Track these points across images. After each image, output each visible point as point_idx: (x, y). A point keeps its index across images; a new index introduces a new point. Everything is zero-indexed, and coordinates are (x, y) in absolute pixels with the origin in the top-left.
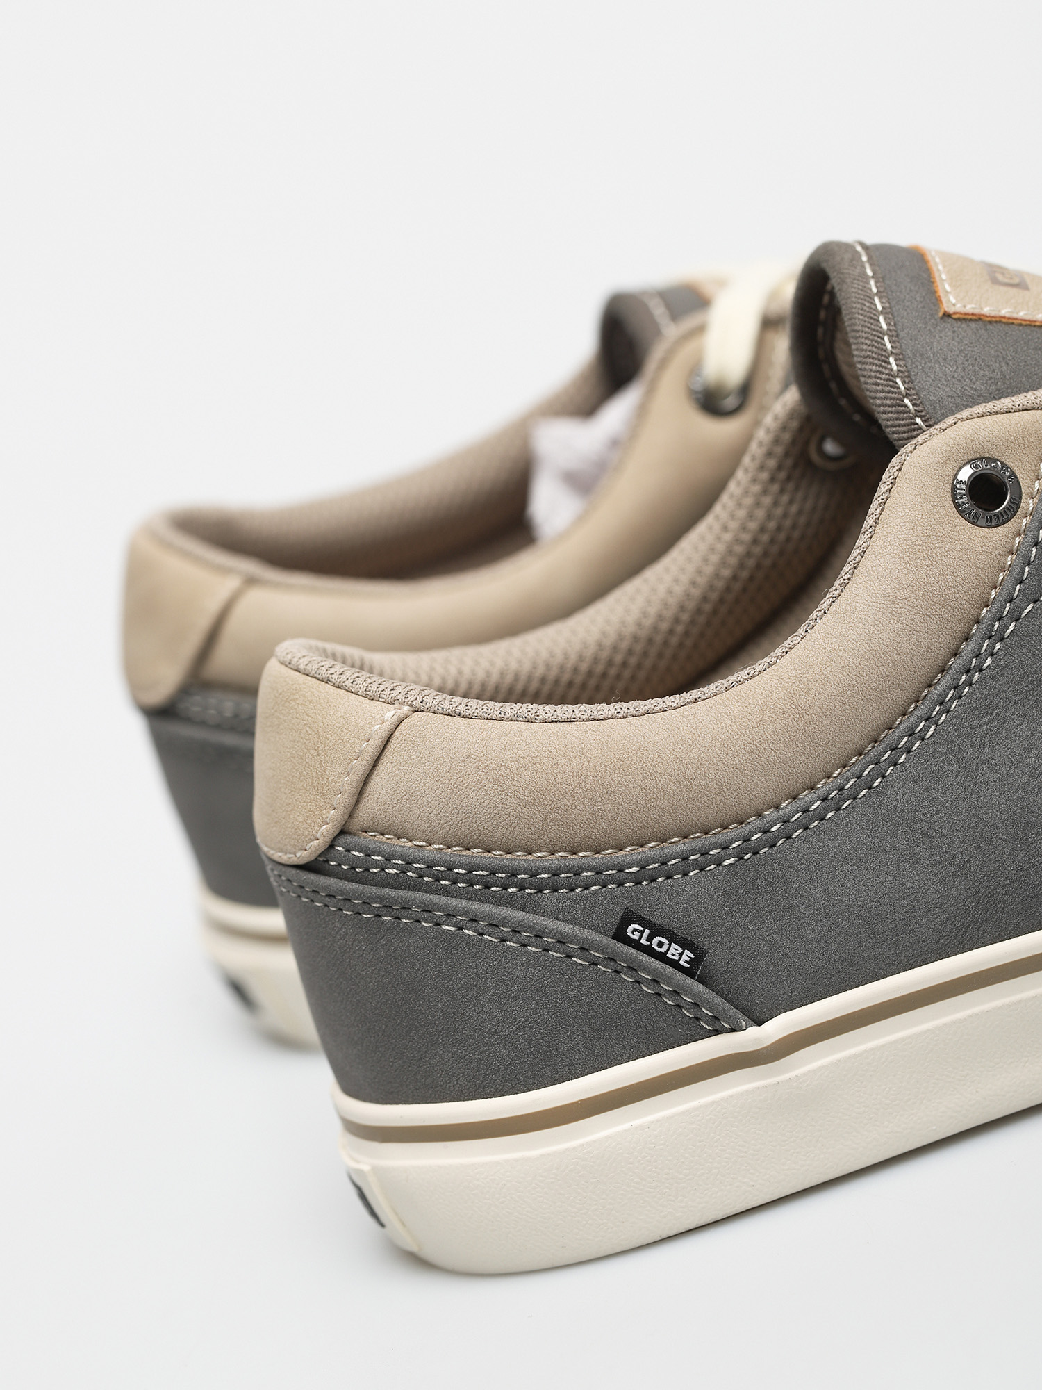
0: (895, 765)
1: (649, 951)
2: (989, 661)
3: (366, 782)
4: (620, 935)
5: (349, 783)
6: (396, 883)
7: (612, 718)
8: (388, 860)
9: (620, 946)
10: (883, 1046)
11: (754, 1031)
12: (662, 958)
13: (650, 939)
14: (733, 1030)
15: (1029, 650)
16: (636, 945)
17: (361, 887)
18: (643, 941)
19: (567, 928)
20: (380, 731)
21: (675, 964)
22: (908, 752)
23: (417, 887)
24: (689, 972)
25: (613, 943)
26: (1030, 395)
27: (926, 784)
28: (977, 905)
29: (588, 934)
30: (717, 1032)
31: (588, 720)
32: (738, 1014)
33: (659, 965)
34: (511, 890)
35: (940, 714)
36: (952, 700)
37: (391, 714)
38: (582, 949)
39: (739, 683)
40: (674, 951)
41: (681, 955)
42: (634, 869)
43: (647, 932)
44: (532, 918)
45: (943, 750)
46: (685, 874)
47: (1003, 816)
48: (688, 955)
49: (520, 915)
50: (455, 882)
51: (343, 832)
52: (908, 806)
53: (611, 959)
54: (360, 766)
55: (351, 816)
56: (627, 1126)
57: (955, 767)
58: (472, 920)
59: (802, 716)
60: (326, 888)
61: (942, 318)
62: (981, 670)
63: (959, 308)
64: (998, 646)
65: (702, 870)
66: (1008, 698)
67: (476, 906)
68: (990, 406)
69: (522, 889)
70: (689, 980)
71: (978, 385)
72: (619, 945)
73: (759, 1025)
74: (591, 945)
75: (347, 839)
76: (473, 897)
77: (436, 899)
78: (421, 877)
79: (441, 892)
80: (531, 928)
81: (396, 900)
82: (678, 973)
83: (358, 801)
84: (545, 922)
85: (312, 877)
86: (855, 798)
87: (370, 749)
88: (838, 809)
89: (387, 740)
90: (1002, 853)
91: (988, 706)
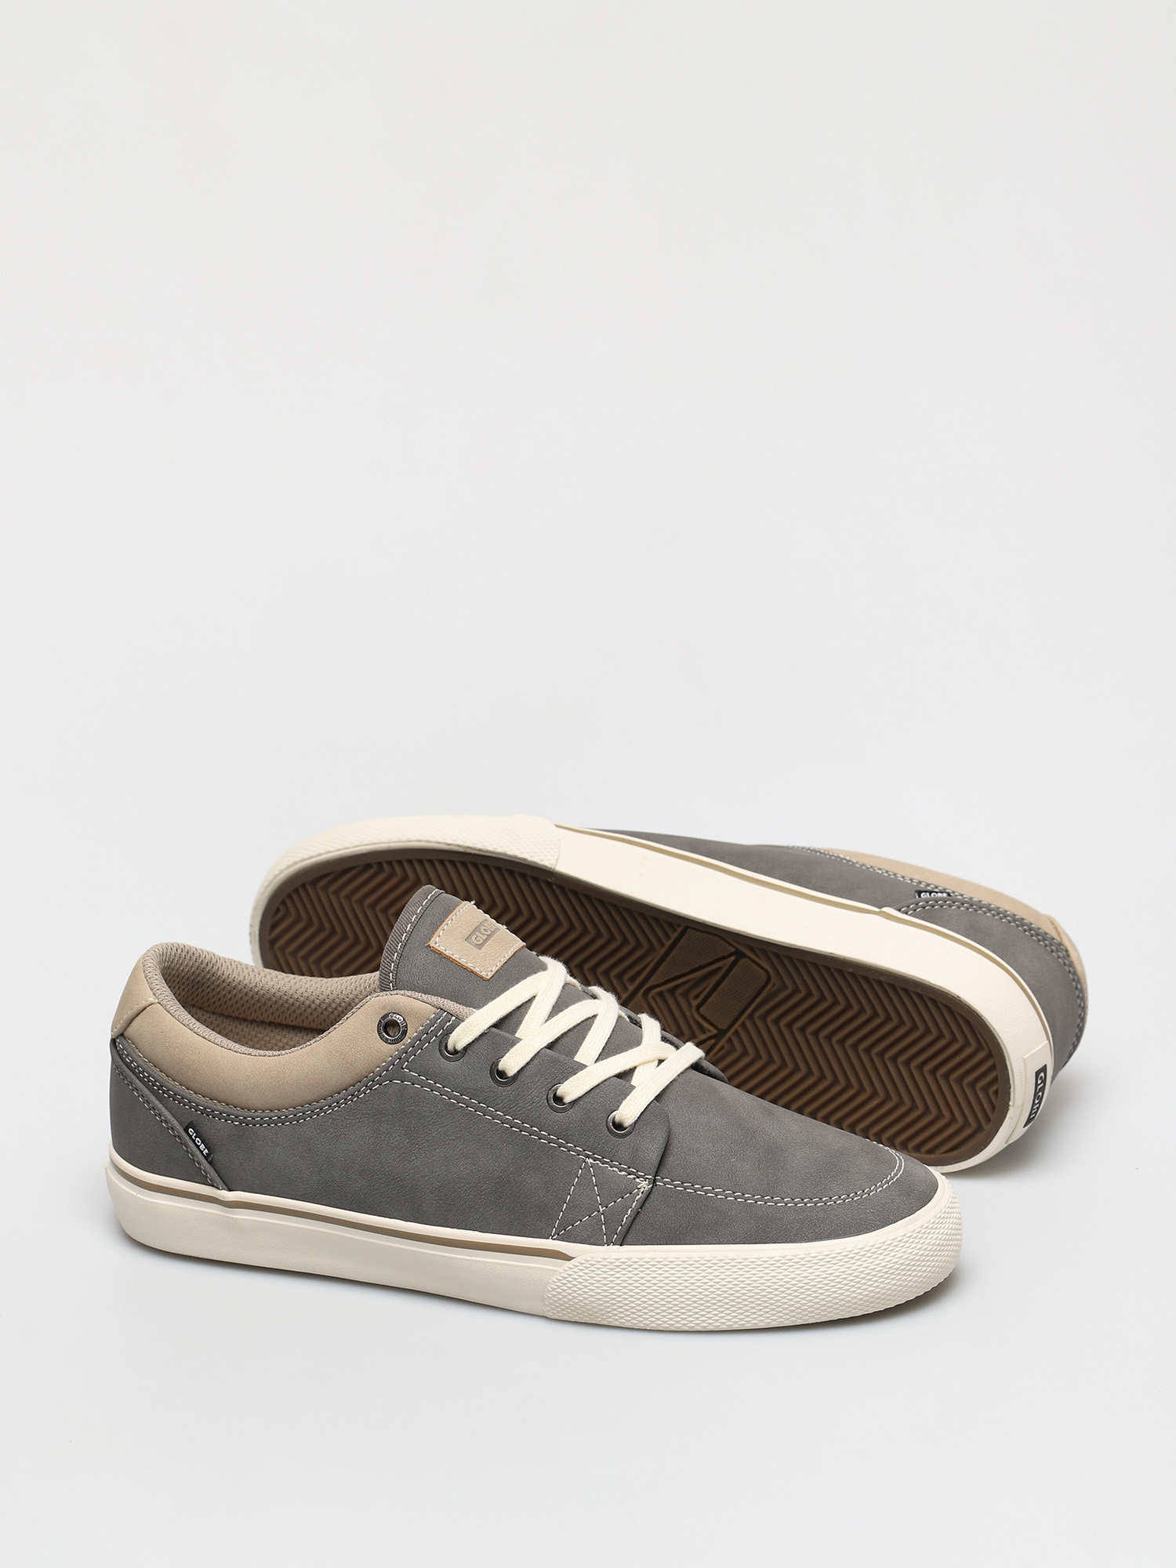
0: (311, 1117)
1: (194, 1141)
2: (362, 1095)
3: (135, 1017)
4: (186, 1131)
5: (131, 1013)
8: (128, 1056)
9: (184, 1134)
11: (224, 1193)
12: (198, 1147)
13: (195, 1137)
14: (217, 1189)
15: (378, 1099)
16: (190, 1137)
18: (193, 1137)
19: (171, 1117)
20: (144, 1003)
21: (202, 1152)
22: (318, 1115)
23: (132, 1071)
24: (206, 1158)
25: (183, 1131)
26: (430, 997)
27: (319, 1131)
29: (175, 1123)
30: (212, 1185)
32: (220, 1182)
33: (195, 1148)
34: (160, 1091)
35: (335, 1107)
36: (342, 1103)
37: (152, 999)
40: (202, 1147)
41: (204, 1149)
42: (203, 1108)
43: (195, 1134)
44: (160, 1106)
45: (330, 1121)
46: (219, 1120)
47: (343, 1159)
48: (206, 1151)
49: (157, 1102)
50: (144, 1077)
51: (121, 1035)
52: (308, 1136)
53: (180, 1137)
56: (170, 1203)
57: (332, 1130)
61: (426, 949)
62: (358, 1097)
63: (436, 946)
64: (368, 1091)
65: (226, 1121)
68: (412, 994)
69: (163, 1093)
70: (205, 1160)
71: (420, 982)
73: (229, 1191)
74: (175, 1127)
82: (201, 1155)
83: (128, 1026)
84: (164, 1109)
86: (291, 1123)
88: (283, 1124)
89: (145, 1009)
90: (337, 1173)
91: (354, 1113)
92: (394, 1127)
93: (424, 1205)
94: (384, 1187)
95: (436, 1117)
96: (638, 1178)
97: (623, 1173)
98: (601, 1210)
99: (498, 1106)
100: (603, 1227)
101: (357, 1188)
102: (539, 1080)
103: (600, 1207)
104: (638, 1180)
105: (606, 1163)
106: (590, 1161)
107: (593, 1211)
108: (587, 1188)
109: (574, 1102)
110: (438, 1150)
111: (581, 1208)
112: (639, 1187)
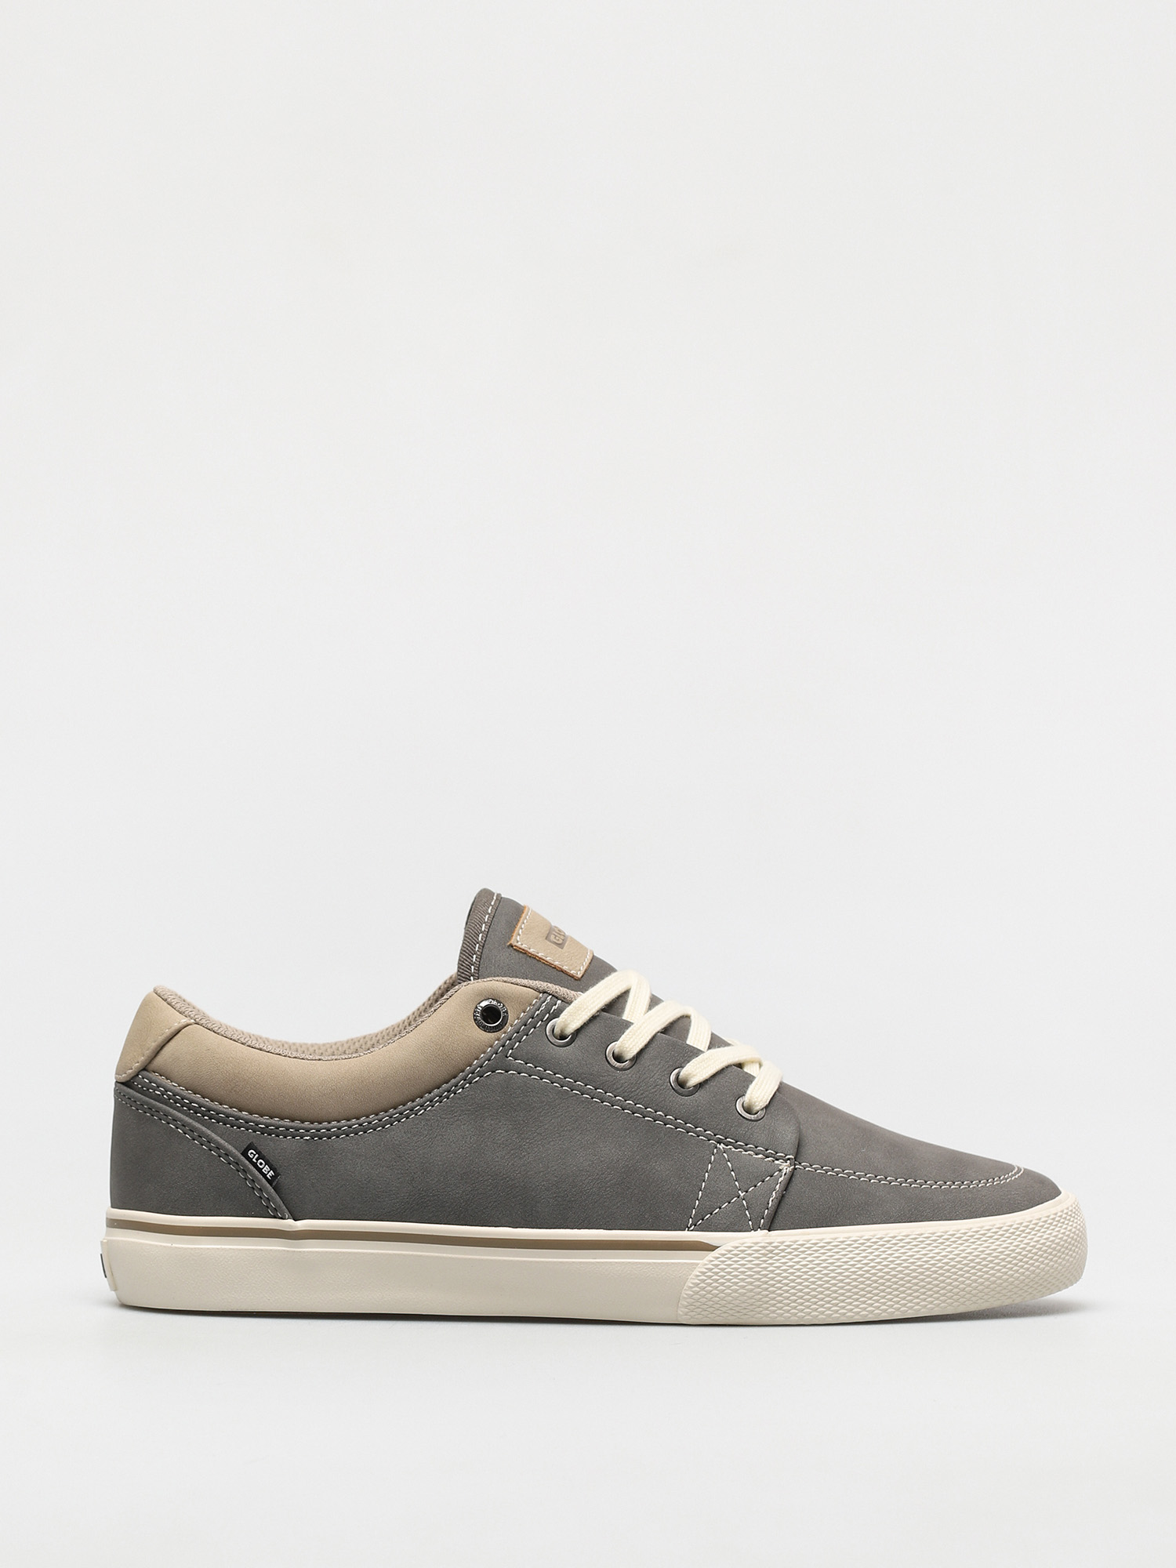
0: (399, 1121)
1: (255, 1165)
2: (460, 1090)
3: (162, 1047)
4: (245, 1154)
5: (153, 1045)
6: (158, 1098)
7: (279, 1054)
8: (158, 1087)
9: (242, 1159)
10: (350, 1253)
11: (291, 1221)
12: (260, 1170)
13: (257, 1160)
14: (282, 1218)
15: (481, 1092)
16: (250, 1160)
17: (142, 1096)
18: (254, 1160)
19: (223, 1142)
20: (176, 1026)
21: (264, 1176)
22: (407, 1118)
23: (166, 1103)
24: (270, 1182)
25: (239, 1155)
26: (531, 982)
27: (409, 1135)
28: (414, 1201)
29: (230, 1147)
30: (275, 1217)
31: (268, 1052)
32: (286, 1210)
33: (257, 1172)
34: (206, 1118)
35: (428, 1106)
36: (436, 1102)
37: (184, 1021)
38: (226, 1154)
39: (342, 1059)
40: (266, 1169)
41: (269, 1172)
42: (263, 1126)
43: (257, 1156)
44: (209, 1132)
45: (423, 1123)
46: (285, 1137)
47: (440, 1163)
48: (272, 1174)
49: (204, 1129)
50: (183, 1106)
51: (145, 1069)
52: (397, 1142)
53: (237, 1163)
54: (161, 1039)
55: (150, 1062)
57: (426, 1132)
58: (183, 1125)
59: (362, 1081)
60: (128, 1093)
61: (508, 946)
62: (455, 1094)
63: (519, 944)
64: (467, 1085)
65: (293, 1137)
66: (462, 1111)
67: (187, 1119)
68: (509, 979)
69: (211, 1119)
70: (268, 1185)
72: (242, 1157)
73: (295, 1220)
74: (230, 1152)
75: (145, 1073)
76: (188, 1115)
77: (171, 1110)
78: (169, 1099)
79: (176, 1109)
80: (207, 1136)
81: (154, 1106)
82: (264, 1180)
83: (155, 1056)
84: (213, 1135)
85: (125, 1088)
86: (375, 1130)
87: (168, 1032)
88: (365, 1132)
89: (178, 1032)
90: (433, 1180)
91: (452, 1111)
92: (500, 1122)
93: (538, 1205)
94: (491, 1190)
95: (548, 1107)
96: (777, 1160)
97: (760, 1156)
98: (742, 1195)
99: (618, 1091)
100: (747, 1212)
101: (457, 1195)
102: (660, 1063)
103: (740, 1192)
104: (777, 1162)
105: (740, 1147)
106: (722, 1146)
107: (732, 1196)
108: (723, 1173)
109: (700, 1085)
110: (552, 1143)
111: (719, 1194)
112: (780, 1168)
